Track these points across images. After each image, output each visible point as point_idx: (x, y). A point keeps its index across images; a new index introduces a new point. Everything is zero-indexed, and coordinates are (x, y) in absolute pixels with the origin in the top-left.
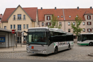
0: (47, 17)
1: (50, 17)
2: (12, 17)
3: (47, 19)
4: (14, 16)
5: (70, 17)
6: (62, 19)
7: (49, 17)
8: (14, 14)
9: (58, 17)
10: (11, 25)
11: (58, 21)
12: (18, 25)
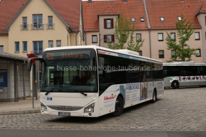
0: (105, 20)
1: (112, 20)
2: (19, 21)
3: (105, 27)
4: (25, 18)
5: (162, 19)
6: (143, 25)
7: (109, 21)
8: (24, 14)
9: (133, 20)
10: (17, 43)
11: (133, 31)
12: (35, 43)
